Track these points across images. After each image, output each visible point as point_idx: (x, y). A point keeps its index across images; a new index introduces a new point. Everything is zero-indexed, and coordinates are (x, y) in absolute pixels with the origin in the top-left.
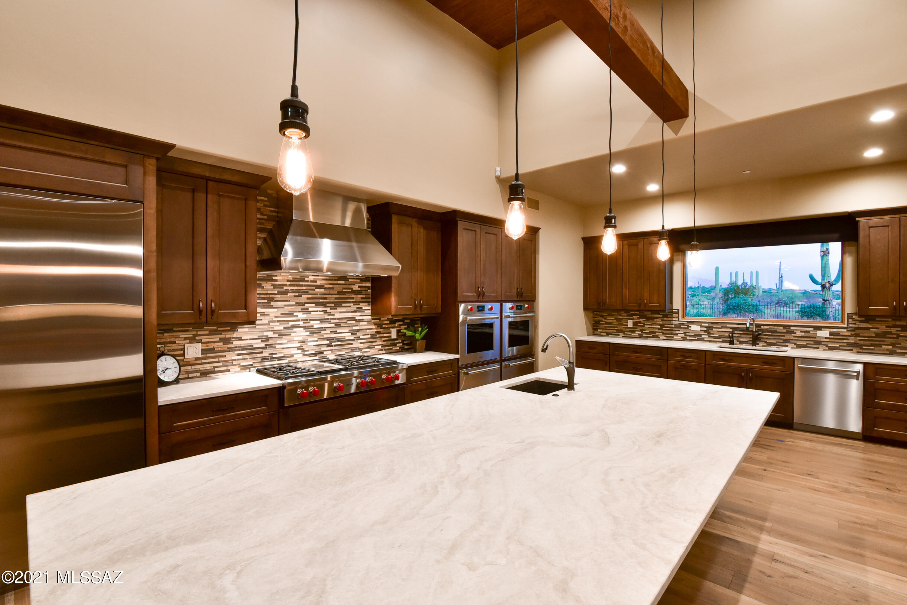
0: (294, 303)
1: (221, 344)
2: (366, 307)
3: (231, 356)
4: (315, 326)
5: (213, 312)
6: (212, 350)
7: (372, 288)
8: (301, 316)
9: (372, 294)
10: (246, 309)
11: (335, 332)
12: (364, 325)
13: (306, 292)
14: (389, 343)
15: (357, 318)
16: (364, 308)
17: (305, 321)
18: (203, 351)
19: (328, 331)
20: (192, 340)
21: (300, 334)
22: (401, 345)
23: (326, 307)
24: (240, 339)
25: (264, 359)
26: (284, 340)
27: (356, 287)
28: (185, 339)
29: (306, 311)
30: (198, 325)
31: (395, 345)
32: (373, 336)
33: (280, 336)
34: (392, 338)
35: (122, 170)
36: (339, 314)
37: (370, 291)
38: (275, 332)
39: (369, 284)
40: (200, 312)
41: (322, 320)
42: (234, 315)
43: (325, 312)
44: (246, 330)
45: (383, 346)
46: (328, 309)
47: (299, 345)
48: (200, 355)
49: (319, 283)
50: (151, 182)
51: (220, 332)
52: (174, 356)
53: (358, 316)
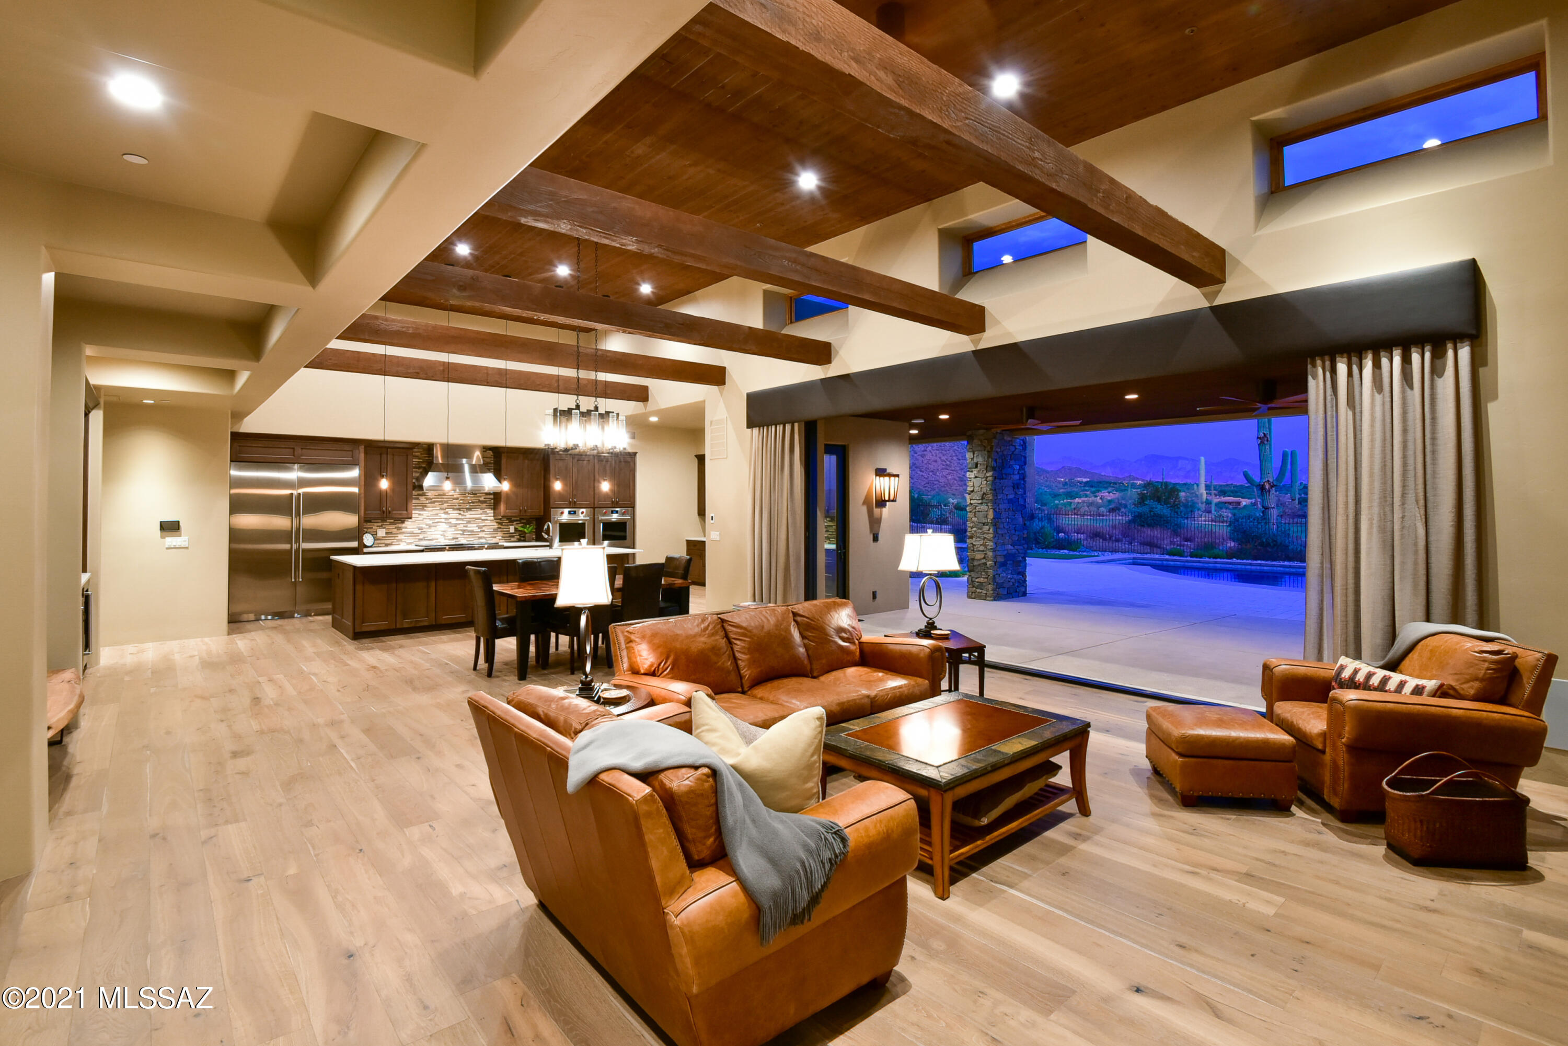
0: (439, 508)
1: (396, 530)
2: (490, 512)
3: (400, 537)
4: (453, 522)
5: (390, 512)
6: (391, 533)
7: (494, 499)
8: (444, 516)
9: (494, 503)
10: (407, 511)
11: (467, 526)
12: (488, 523)
13: (447, 502)
14: (508, 535)
15: (483, 518)
16: (488, 512)
17: (446, 519)
18: (386, 533)
19: (462, 525)
20: (381, 527)
21: (443, 526)
22: (518, 537)
23: (460, 510)
24: (406, 528)
25: (420, 540)
26: (433, 529)
27: (482, 499)
28: (378, 526)
29: (447, 513)
30: (383, 520)
31: (513, 537)
32: (495, 530)
33: (430, 527)
34: (511, 532)
35: (351, 452)
36: (469, 515)
37: (492, 501)
38: (427, 525)
39: (492, 497)
40: (384, 512)
41: (457, 519)
42: (401, 514)
43: (460, 514)
44: (410, 523)
45: (502, 537)
46: (462, 512)
47: (442, 533)
48: (384, 535)
49: (455, 496)
50: (362, 456)
51: (395, 524)
52: (372, 535)
53: (483, 517)
